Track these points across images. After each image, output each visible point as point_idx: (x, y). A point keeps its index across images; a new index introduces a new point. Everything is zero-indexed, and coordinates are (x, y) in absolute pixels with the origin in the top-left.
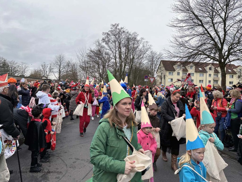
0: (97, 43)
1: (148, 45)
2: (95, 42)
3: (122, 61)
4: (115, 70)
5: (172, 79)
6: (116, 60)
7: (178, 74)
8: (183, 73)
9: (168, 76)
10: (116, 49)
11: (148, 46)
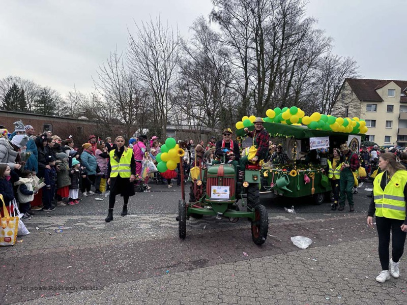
0: (199, 28)
1: (321, 38)
2: (193, 26)
3: (264, 68)
4: (244, 96)
5: (375, 121)
6: (245, 69)
7: (390, 108)
8: (400, 106)
9: (366, 113)
10: (247, 39)
11: (323, 40)
